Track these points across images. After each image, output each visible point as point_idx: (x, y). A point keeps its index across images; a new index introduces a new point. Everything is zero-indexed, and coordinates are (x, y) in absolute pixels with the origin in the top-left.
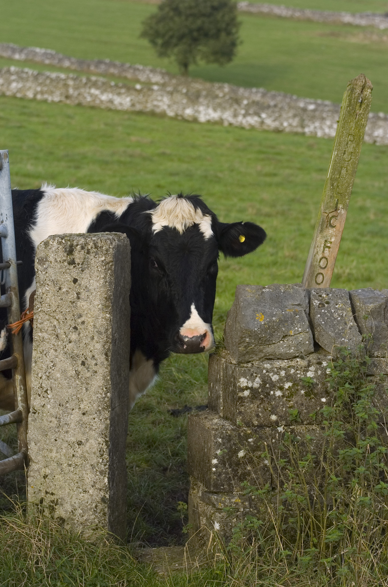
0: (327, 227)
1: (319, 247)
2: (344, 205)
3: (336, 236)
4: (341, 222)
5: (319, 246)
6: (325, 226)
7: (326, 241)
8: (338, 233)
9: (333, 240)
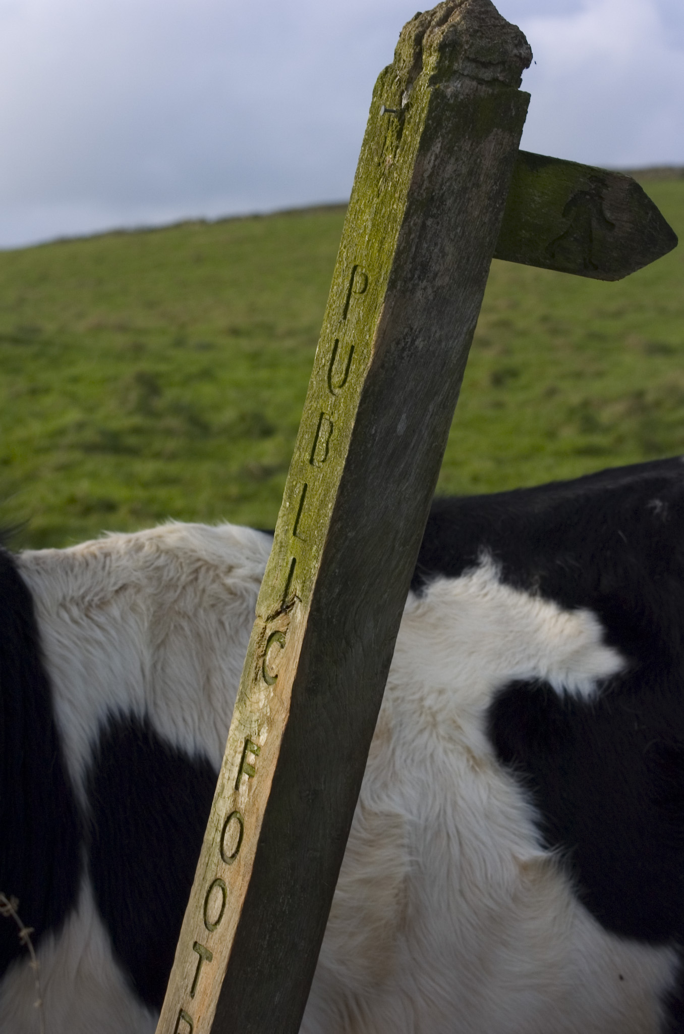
0: (256, 679)
1: (228, 766)
2: (304, 582)
3: (271, 722)
4: (289, 660)
5: (230, 759)
6: (253, 675)
7: (247, 742)
8: (278, 711)
9: (263, 739)
